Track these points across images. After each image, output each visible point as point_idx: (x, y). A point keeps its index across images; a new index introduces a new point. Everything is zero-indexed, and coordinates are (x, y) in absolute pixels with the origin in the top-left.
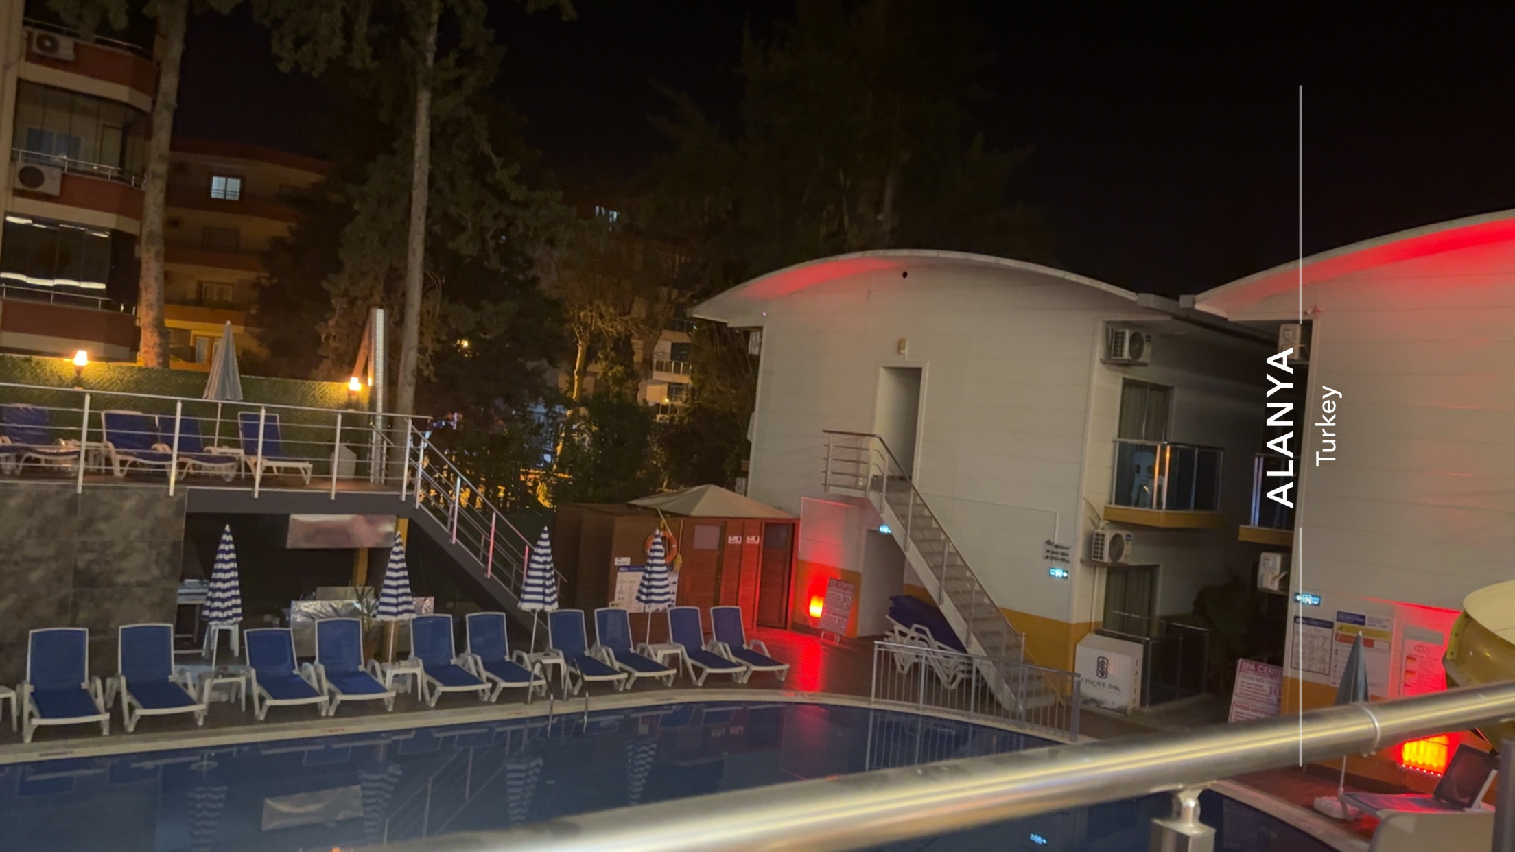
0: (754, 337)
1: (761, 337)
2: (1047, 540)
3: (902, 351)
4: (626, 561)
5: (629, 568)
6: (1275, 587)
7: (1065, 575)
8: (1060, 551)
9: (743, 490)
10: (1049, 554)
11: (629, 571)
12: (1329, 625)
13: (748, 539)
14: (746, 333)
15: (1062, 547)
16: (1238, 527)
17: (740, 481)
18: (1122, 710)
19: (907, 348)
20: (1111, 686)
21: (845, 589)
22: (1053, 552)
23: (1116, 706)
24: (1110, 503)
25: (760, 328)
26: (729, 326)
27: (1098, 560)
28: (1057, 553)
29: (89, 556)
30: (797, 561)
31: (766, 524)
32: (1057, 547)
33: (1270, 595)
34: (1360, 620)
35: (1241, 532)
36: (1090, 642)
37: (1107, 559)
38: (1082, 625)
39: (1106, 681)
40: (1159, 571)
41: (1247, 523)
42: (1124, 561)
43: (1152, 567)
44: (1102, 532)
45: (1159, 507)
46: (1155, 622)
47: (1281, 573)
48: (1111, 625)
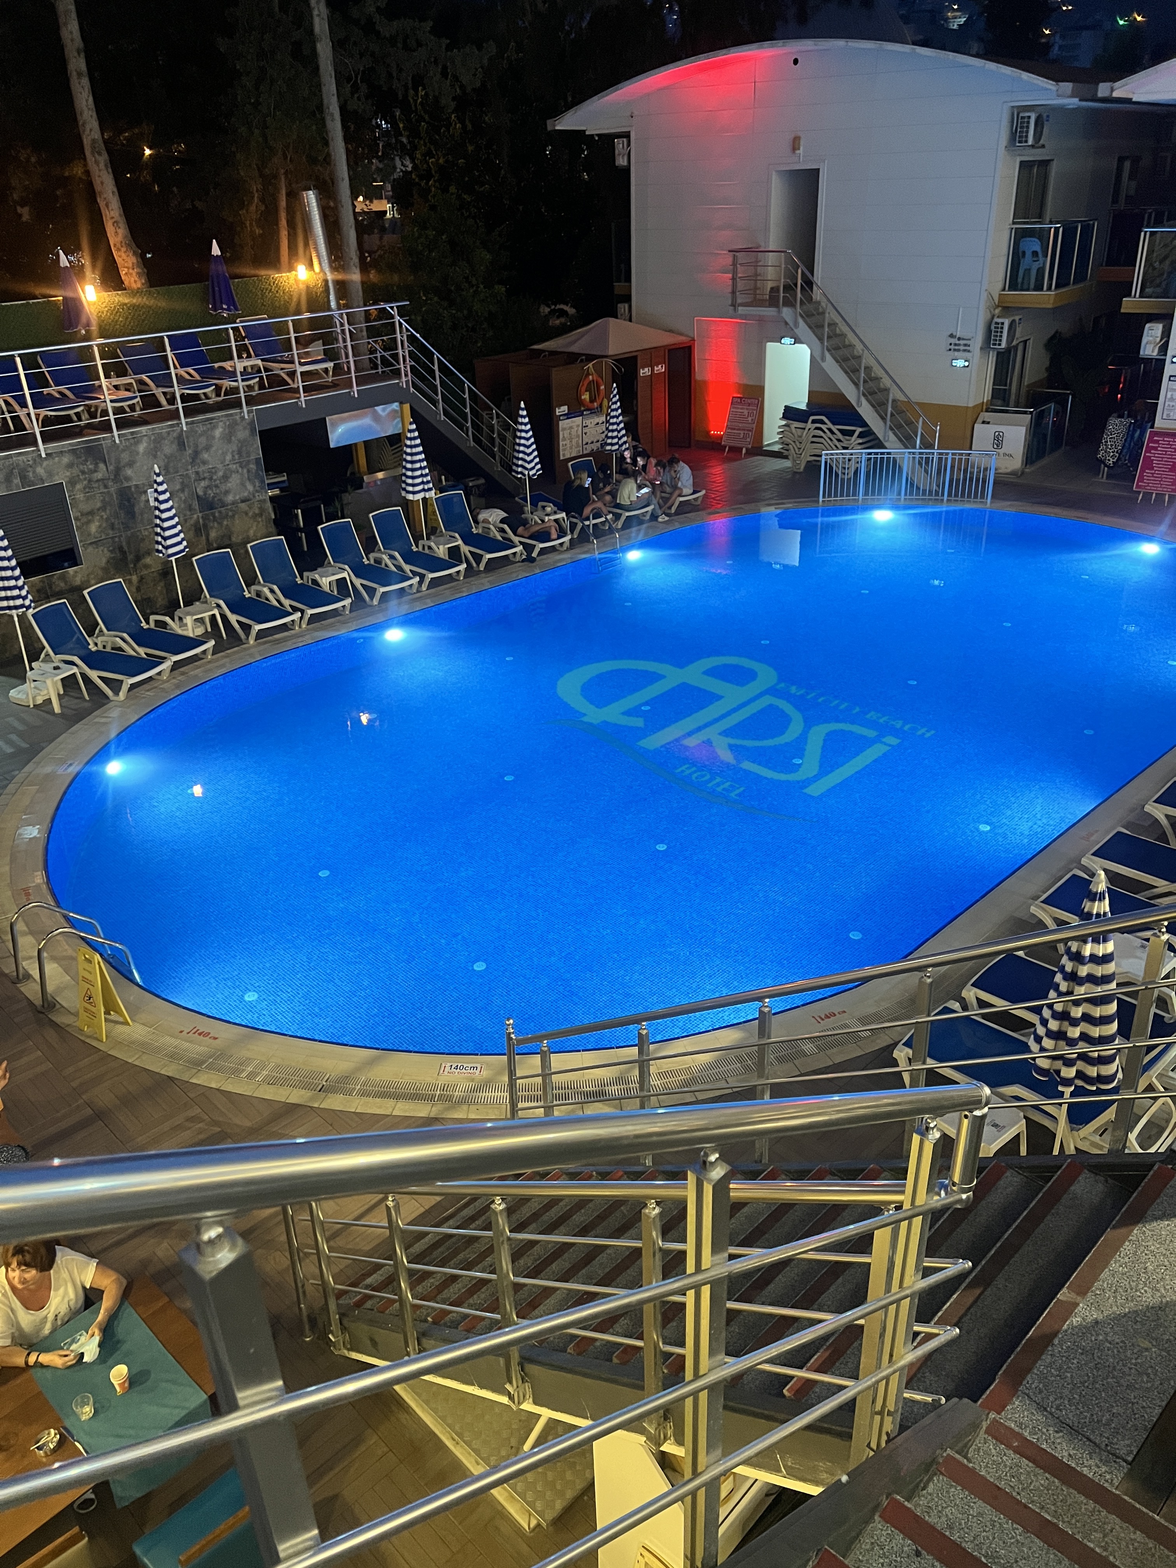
0: (619, 144)
1: (629, 145)
2: (949, 333)
3: (798, 152)
4: (564, 409)
5: (568, 416)
6: (1155, 353)
7: (967, 364)
8: (962, 342)
9: (628, 318)
10: (952, 347)
11: (568, 418)
13: (656, 368)
14: (608, 140)
15: (963, 339)
16: (1121, 300)
17: (622, 308)
18: (1013, 473)
19: (801, 148)
20: (1005, 454)
21: (749, 405)
22: (955, 345)
23: (1009, 471)
24: (1004, 290)
25: (627, 135)
26: (587, 133)
27: (997, 347)
28: (959, 345)
29: (203, 484)
30: (695, 381)
31: (669, 351)
32: (959, 339)
33: (1148, 361)
35: (1124, 305)
36: (987, 420)
37: (1004, 345)
38: (974, 407)
39: (1001, 451)
40: (1030, 344)
41: (1129, 295)
42: (1014, 343)
43: (1025, 342)
44: (1000, 320)
45: (1049, 289)
46: (1024, 390)
47: (1161, 340)
48: (1000, 402)
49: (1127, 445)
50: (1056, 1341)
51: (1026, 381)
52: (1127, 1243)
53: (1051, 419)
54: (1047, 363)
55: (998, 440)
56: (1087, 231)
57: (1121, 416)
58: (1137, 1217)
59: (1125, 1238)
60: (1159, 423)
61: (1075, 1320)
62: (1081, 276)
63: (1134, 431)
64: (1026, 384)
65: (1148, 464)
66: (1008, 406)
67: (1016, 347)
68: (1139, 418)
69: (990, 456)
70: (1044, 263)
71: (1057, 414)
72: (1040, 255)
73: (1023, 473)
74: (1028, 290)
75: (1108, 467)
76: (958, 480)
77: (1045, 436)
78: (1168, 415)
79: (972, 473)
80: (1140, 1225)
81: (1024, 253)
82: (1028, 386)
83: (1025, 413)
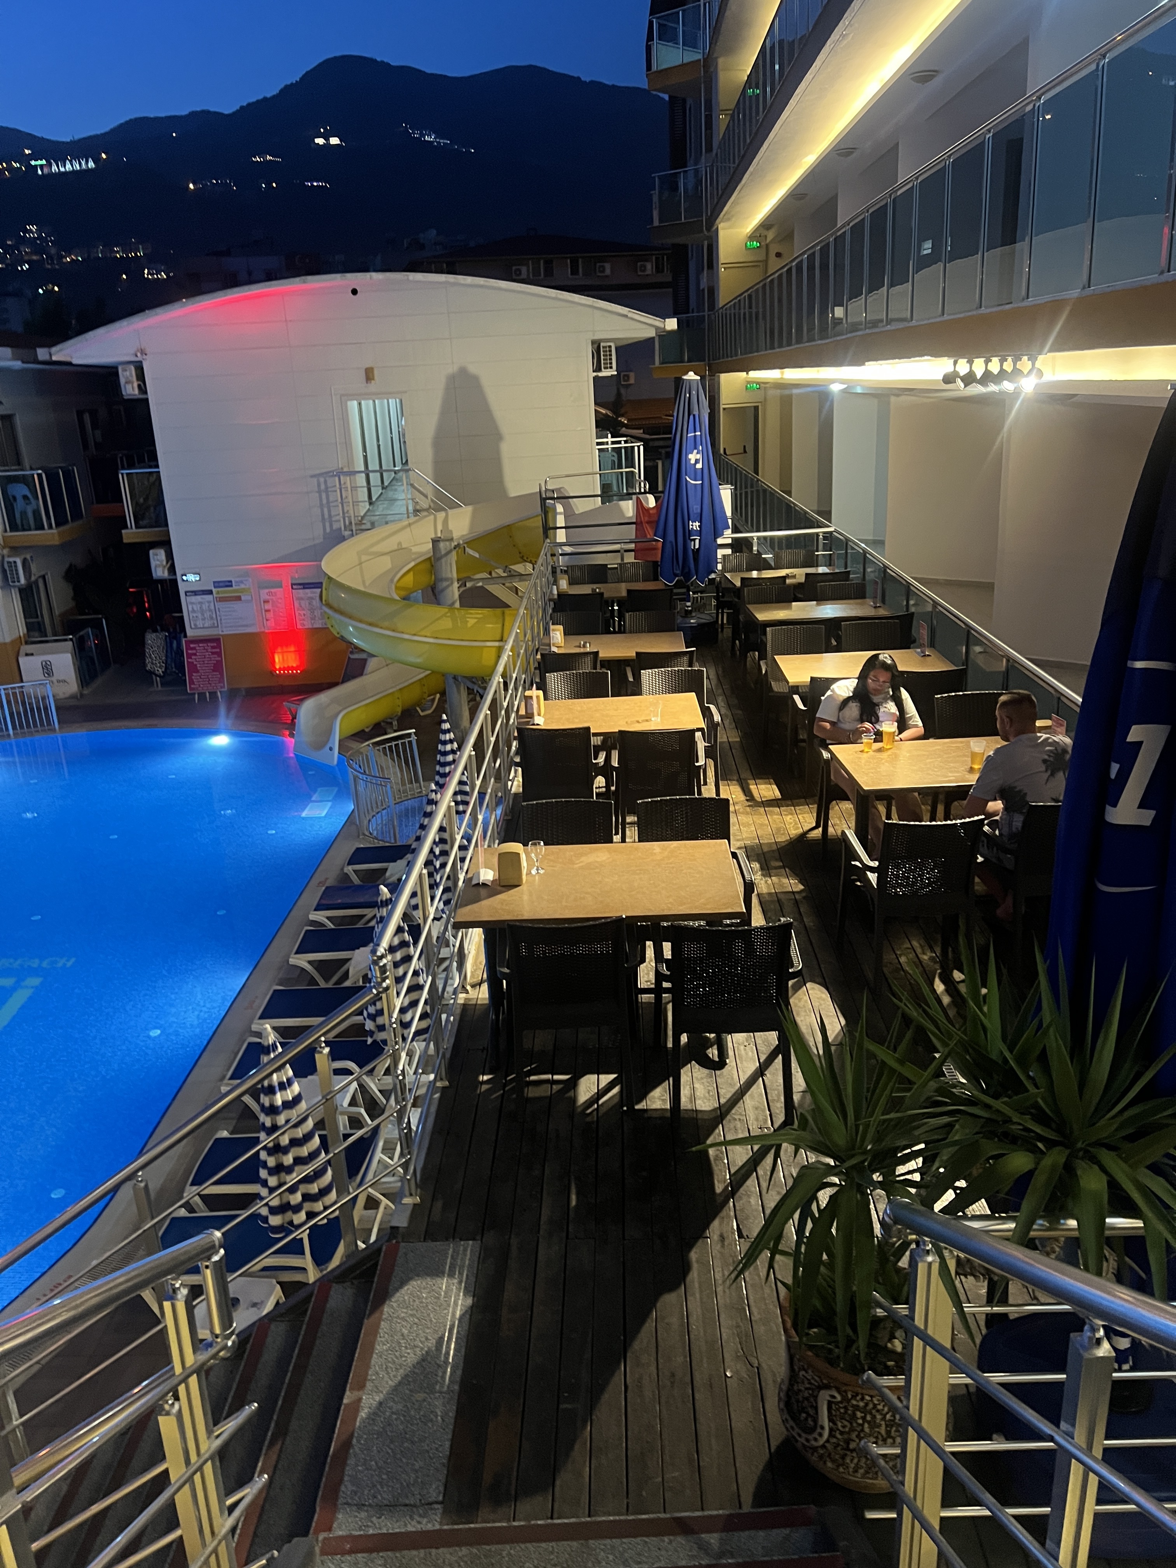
6: (166, 575)
12: (210, 592)
16: (120, 532)
18: (73, 697)
20: (58, 681)
23: (67, 695)
24: (6, 531)
27: (16, 584)
33: (162, 581)
34: (229, 584)
35: (124, 536)
36: (28, 652)
37: (23, 581)
38: (13, 642)
39: (54, 679)
40: (49, 577)
41: (126, 527)
42: (33, 578)
43: (44, 577)
44: (11, 560)
45: (50, 527)
46: (57, 621)
47: (167, 563)
48: (37, 634)
49: (169, 655)
50: (354, 1441)
51: (57, 612)
52: (382, 1323)
53: (92, 643)
54: (71, 593)
55: (47, 669)
56: (68, 476)
57: (155, 631)
58: (383, 1297)
59: (380, 1319)
60: (190, 632)
61: (363, 1414)
62: (77, 514)
63: (171, 644)
64: (57, 613)
65: (194, 669)
66: (46, 636)
67: (36, 582)
68: (171, 630)
69: (45, 685)
70: (38, 505)
71: (96, 637)
72: (32, 500)
73: (82, 695)
74: (30, 530)
75: (160, 676)
76: (19, 713)
77: (92, 659)
78: (195, 625)
79: (31, 704)
80: (387, 1302)
81: (14, 498)
82: (60, 616)
83: (66, 640)
